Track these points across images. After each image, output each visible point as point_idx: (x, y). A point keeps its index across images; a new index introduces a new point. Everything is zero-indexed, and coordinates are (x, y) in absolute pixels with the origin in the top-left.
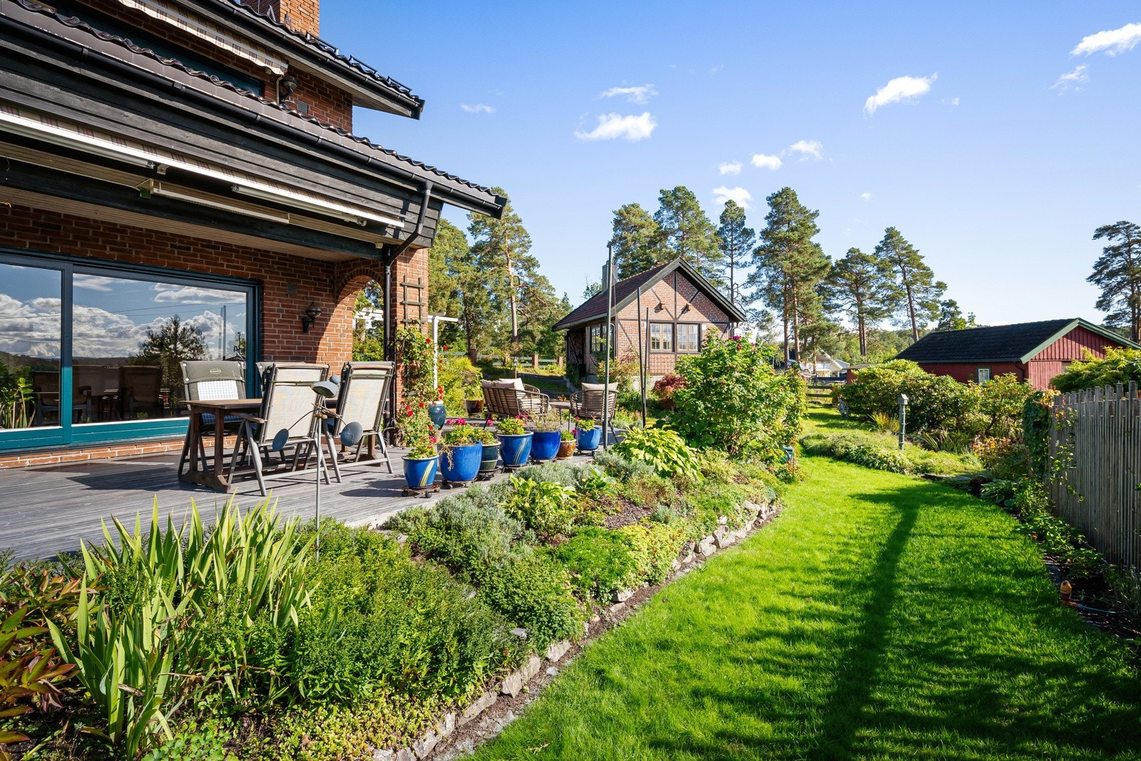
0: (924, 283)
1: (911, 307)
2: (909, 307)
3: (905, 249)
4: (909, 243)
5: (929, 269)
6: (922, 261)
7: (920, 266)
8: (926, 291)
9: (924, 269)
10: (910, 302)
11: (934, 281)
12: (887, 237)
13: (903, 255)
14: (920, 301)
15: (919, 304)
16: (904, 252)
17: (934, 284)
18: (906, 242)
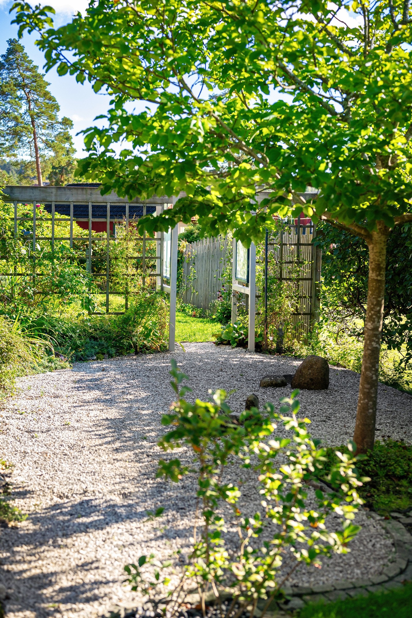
0: (50, 117)
1: (36, 146)
2: (33, 144)
3: (29, 70)
4: (34, 64)
5: (55, 101)
6: (48, 89)
7: (46, 95)
8: (52, 126)
9: (50, 99)
10: (35, 139)
11: (60, 116)
12: (11, 51)
13: (28, 78)
14: (44, 138)
15: (43, 141)
16: (28, 73)
17: (60, 120)
18: (30, 62)
